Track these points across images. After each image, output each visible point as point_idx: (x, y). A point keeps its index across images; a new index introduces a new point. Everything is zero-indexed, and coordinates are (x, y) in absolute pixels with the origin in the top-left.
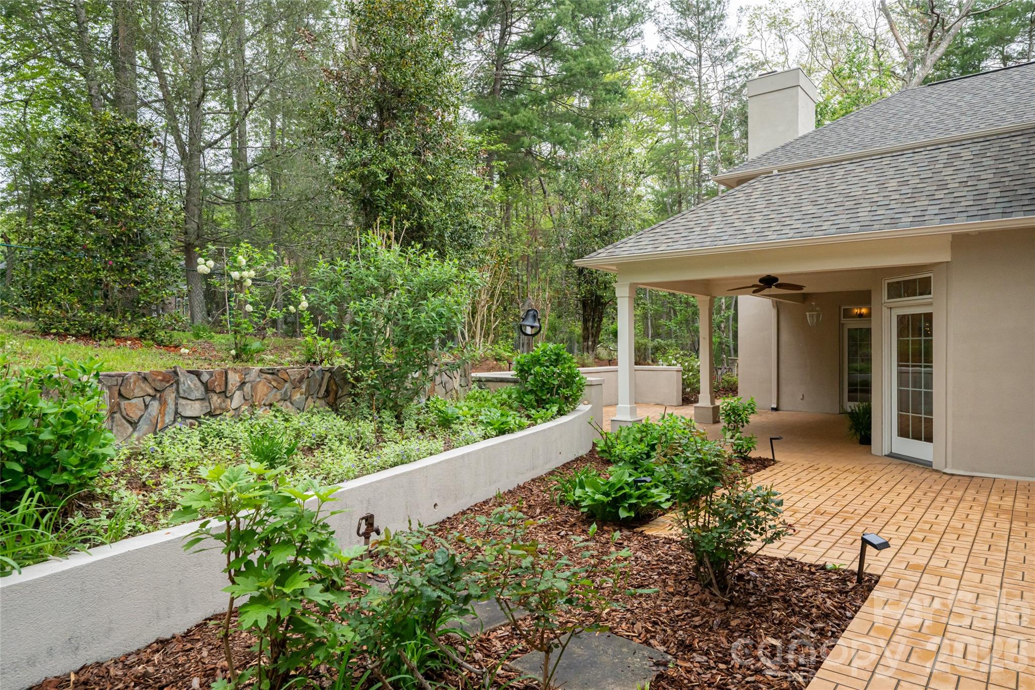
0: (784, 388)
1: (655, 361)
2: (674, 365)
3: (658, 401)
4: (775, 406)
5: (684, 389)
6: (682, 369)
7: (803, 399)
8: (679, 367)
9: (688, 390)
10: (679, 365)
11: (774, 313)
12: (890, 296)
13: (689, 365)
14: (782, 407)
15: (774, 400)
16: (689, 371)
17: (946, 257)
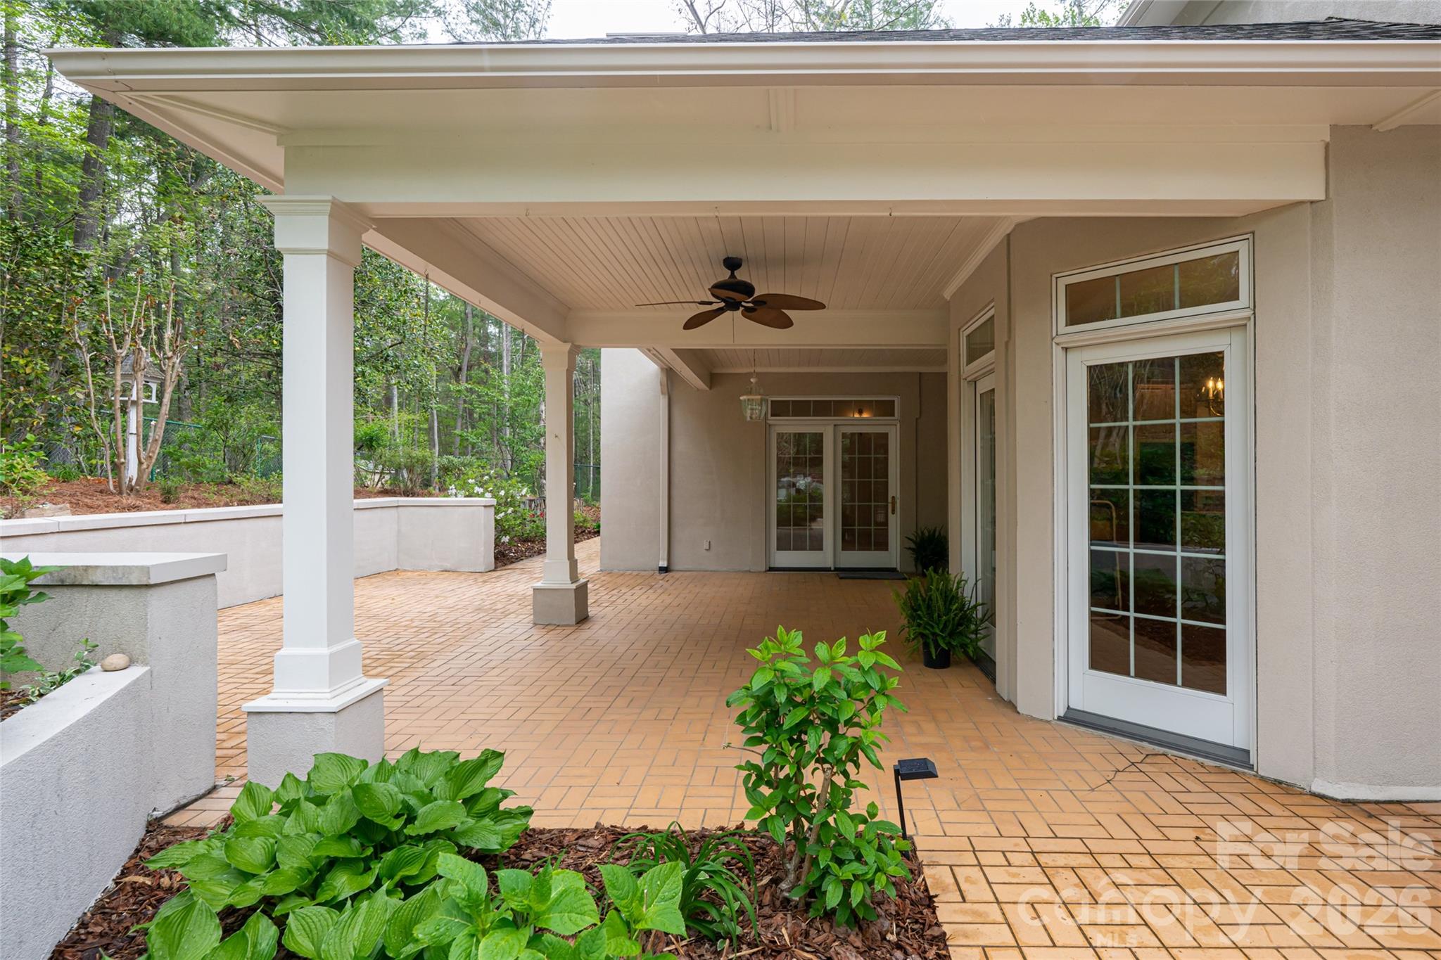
0: (678, 533)
1: (443, 490)
2: (478, 495)
3: (448, 566)
4: (664, 564)
5: (497, 539)
6: (494, 501)
7: (708, 550)
8: (488, 499)
9: (506, 539)
10: (488, 495)
11: (663, 402)
12: (1072, 321)
13: (506, 496)
14: (678, 564)
15: (663, 553)
16: (507, 504)
17: (1310, 188)
